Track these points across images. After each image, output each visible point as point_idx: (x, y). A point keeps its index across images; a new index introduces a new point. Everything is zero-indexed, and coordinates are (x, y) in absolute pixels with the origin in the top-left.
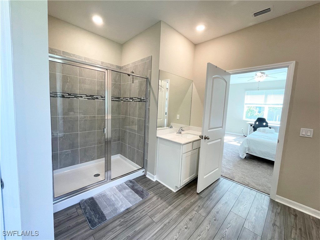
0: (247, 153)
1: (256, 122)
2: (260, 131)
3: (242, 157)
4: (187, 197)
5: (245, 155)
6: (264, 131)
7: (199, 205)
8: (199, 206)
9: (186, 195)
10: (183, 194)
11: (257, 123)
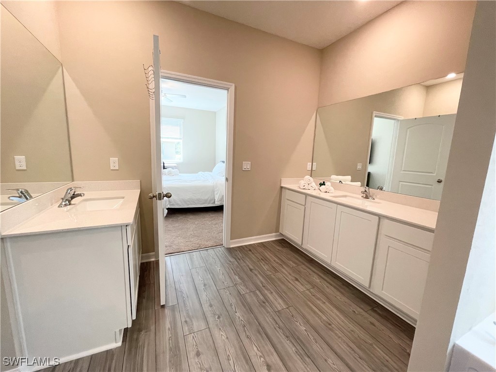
5: (166, 211)
7: (183, 320)
8: (186, 322)
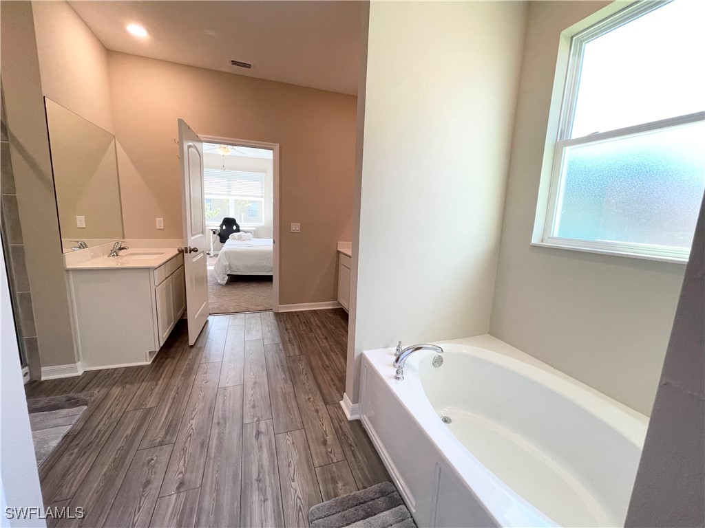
0: (228, 275)
1: (221, 226)
2: (234, 239)
3: (221, 283)
4: (178, 358)
5: (227, 277)
6: (240, 238)
8: (206, 357)
9: (173, 358)
10: (167, 358)
11: (224, 227)
